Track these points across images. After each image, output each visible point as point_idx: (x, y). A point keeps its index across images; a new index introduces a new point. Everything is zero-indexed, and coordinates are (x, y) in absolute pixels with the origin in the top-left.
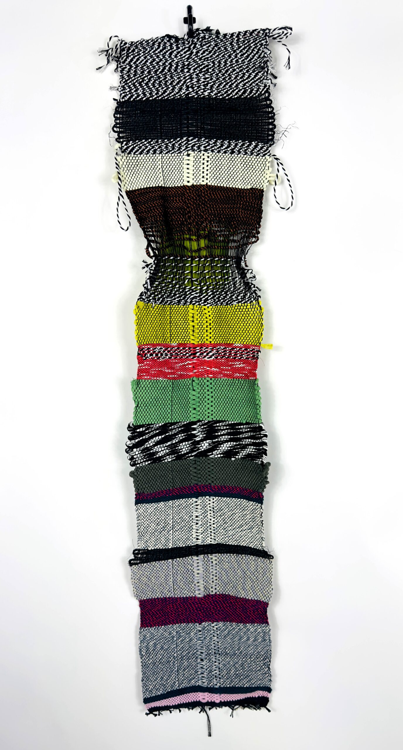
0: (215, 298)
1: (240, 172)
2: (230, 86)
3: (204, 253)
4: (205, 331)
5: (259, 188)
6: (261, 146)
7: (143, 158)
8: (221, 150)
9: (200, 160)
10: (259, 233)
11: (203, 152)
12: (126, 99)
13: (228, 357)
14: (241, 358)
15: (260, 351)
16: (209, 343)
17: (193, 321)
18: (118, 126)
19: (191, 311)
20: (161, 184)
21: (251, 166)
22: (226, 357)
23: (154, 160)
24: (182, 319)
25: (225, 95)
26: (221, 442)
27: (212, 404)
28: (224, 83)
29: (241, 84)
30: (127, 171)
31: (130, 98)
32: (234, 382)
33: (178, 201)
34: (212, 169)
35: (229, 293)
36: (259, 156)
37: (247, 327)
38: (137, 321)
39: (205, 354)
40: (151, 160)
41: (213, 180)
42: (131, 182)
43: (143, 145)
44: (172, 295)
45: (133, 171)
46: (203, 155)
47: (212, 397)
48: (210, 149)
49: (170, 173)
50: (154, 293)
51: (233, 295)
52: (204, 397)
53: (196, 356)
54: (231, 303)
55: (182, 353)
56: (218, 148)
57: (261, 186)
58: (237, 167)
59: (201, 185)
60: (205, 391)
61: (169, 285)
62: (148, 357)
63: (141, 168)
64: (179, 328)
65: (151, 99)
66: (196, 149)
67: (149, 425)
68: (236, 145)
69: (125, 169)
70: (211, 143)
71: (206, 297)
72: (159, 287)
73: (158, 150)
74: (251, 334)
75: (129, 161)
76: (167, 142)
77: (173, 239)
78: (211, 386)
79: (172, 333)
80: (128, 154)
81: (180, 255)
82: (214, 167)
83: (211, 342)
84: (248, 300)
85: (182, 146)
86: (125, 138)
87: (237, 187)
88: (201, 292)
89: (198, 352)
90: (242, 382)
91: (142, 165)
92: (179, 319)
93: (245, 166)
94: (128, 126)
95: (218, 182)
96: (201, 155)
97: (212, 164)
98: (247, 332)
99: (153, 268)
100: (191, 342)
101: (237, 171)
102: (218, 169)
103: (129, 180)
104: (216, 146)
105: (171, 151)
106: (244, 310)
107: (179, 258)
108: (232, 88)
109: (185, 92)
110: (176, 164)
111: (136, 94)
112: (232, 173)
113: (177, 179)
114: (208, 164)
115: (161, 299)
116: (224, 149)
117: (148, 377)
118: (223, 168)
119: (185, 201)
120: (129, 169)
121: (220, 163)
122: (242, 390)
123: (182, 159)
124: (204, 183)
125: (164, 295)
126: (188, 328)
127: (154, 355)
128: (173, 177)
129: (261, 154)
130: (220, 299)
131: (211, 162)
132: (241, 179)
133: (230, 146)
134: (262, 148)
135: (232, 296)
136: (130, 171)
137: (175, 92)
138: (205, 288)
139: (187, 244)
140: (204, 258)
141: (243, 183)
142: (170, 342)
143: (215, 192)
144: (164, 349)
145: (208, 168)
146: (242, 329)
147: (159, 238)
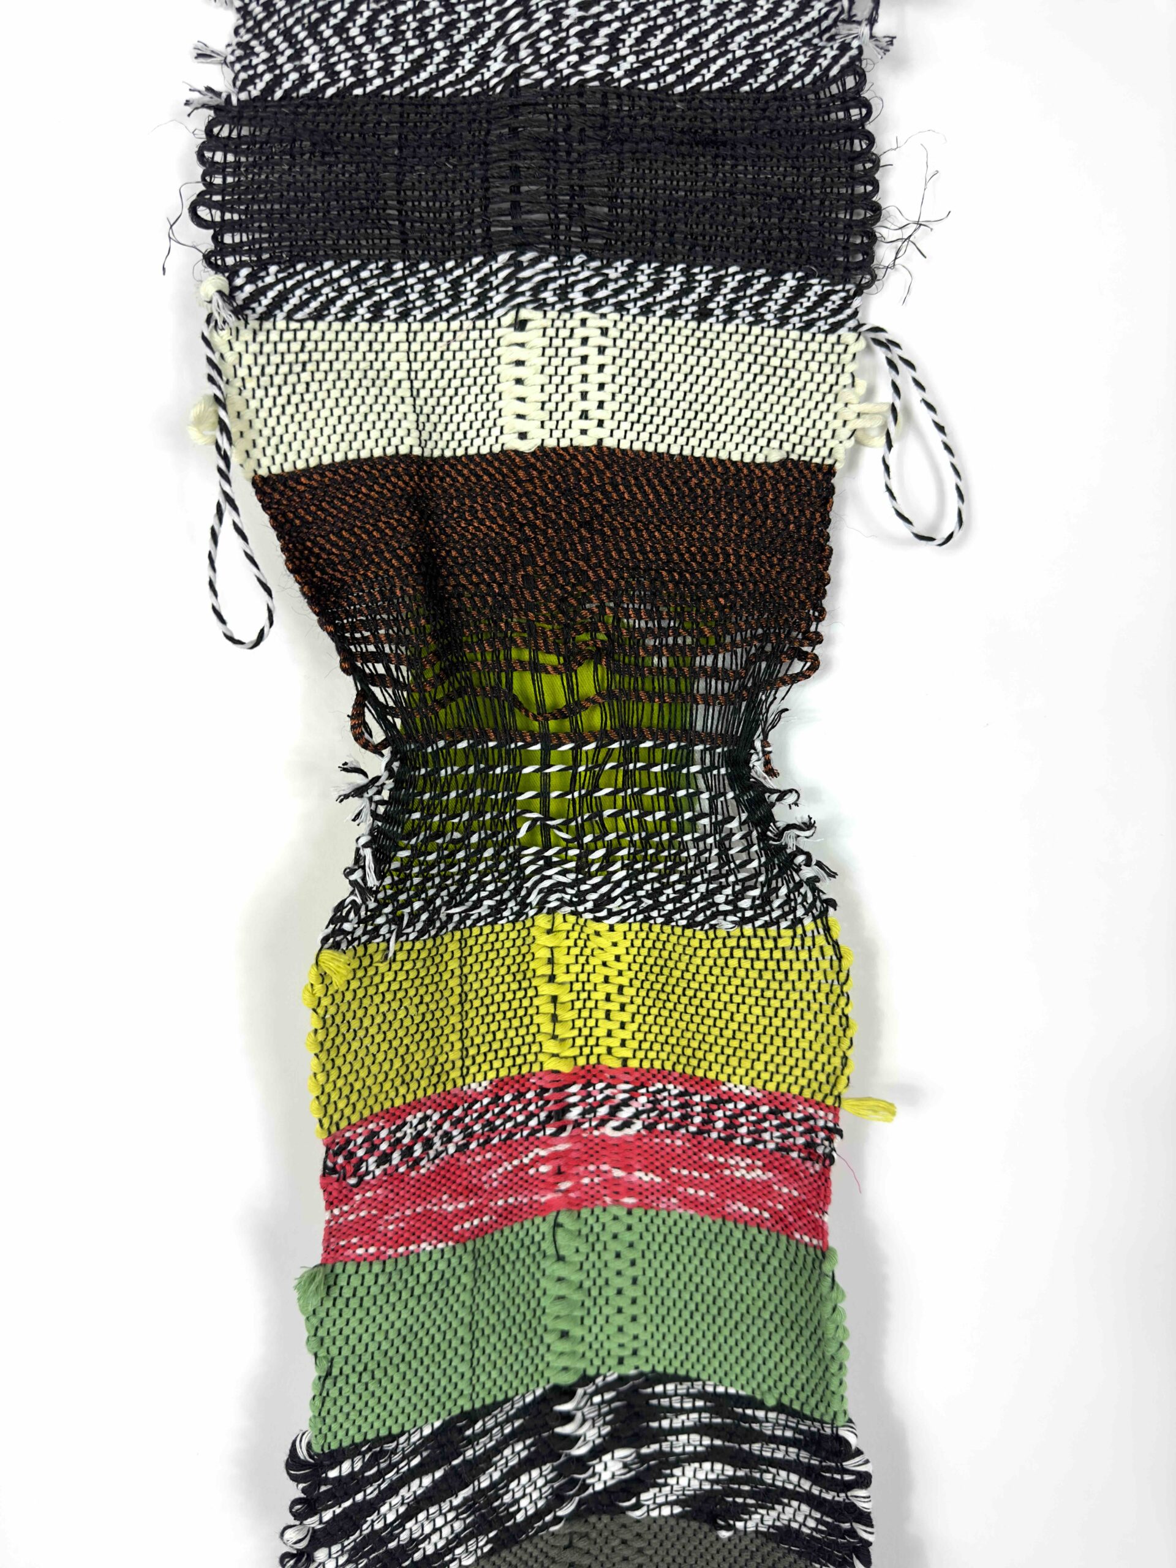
0: (640, 893)
1: (735, 393)
2: (694, 42)
3: (594, 719)
4: (600, 1014)
5: (818, 460)
6: (817, 289)
7: (330, 336)
8: (655, 303)
9: (569, 343)
10: (820, 642)
11: (579, 313)
12: (255, 93)
13: (700, 1132)
14: (756, 1142)
15: (840, 1133)
16: (616, 1064)
17: (552, 978)
18: (217, 198)
19: (544, 940)
20: (409, 445)
21: (781, 372)
22: (692, 1129)
23: (377, 346)
24: (509, 978)
25: (671, 78)
26: (672, 1459)
27: (636, 1310)
28: (668, 29)
29: (738, 39)
30: (260, 393)
31: (269, 89)
32: (726, 1231)
33: (480, 515)
34: (620, 380)
35: (698, 879)
36: (814, 329)
37: (777, 1022)
38: (321, 1036)
39: (603, 1111)
40: (364, 346)
41: (626, 426)
42: (275, 441)
43: (326, 284)
44: (469, 887)
45: (287, 389)
46: (584, 322)
47: (635, 1281)
48: (611, 301)
49: (445, 401)
50: (394, 898)
51: (719, 890)
52: (600, 1282)
53: (569, 1122)
54: (707, 920)
55: (510, 1118)
56: (643, 296)
57: (824, 452)
58: (723, 374)
59: (576, 448)
60: (606, 1256)
61: (453, 854)
62: (367, 1173)
63: (319, 376)
64: (499, 1017)
65: (358, 91)
66: (551, 299)
67: (379, 1440)
68: (717, 285)
69: (251, 384)
70: (612, 274)
71: (604, 889)
72: (416, 870)
73: (393, 303)
74: (797, 1053)
75: (268, 348)
76: (429, 273)
77: (467, 666)
78: (628, 1237)
79: (468, 1043)
80: (263, 318)
81: (495, 731)
82: (627, 371)
83: (625, 1060)
84: (784, 916)
85: (491, 289)
86: (249, 252)
87: (723, 455)
88: (583, 866)
89: (575, 1105)
90: (761, 1239)
91: (324, 366)
92: (498, 980)
93: (756, 369)
94: (259, 202)
95: (644, 436)
96: (575, 323)
97: (621, 362)
98: (778, 1041)
99: (385, 795)
100: (546, 1067)
101: (722, 392)
102: (646, 383)
103: (267, 432)
104: (634, 285)
105: (447, 308)
106: (765, 955)
107: (491, 744)
108: (701, 52)
109: (502, 70)
110: (468, 364)
111: (295, 69)
112: (703, 398)
113: (477, 425)
114: (602, 360)
115: (424, 917)
116: (669, 299)
117: (372, 1250)
118: (666, 376)
119: (513, 515)
120: (265, 381)
121: (654, 356)
122: (758, 1267)
123: (493, 343)
124: (588, 441)
125: (437, 895)
126: (531, 1011)
127: (396, 1157)
128: (457, 418)
129: (821, 323)
130: (663, 899)
131: (617, 352)
132: (740, 421)
133: (692, 290)
134: (824, 298)
135: (710, 894)
136: (273, 391)
137: (458, 71)
138: (600, 853)
139: (522, 683)
140: (596, 739)
141: (750, 440)
142: (460, 1082)
143: (636, 478)
144: (436, 1117)
145: (605, 377)
146: (758, 1029)
147: (404, 668)
